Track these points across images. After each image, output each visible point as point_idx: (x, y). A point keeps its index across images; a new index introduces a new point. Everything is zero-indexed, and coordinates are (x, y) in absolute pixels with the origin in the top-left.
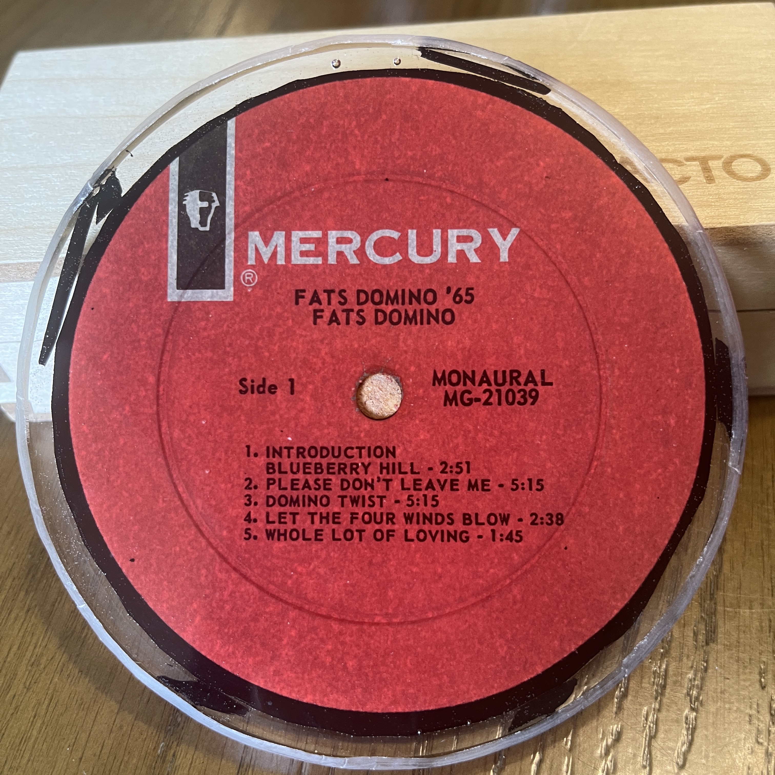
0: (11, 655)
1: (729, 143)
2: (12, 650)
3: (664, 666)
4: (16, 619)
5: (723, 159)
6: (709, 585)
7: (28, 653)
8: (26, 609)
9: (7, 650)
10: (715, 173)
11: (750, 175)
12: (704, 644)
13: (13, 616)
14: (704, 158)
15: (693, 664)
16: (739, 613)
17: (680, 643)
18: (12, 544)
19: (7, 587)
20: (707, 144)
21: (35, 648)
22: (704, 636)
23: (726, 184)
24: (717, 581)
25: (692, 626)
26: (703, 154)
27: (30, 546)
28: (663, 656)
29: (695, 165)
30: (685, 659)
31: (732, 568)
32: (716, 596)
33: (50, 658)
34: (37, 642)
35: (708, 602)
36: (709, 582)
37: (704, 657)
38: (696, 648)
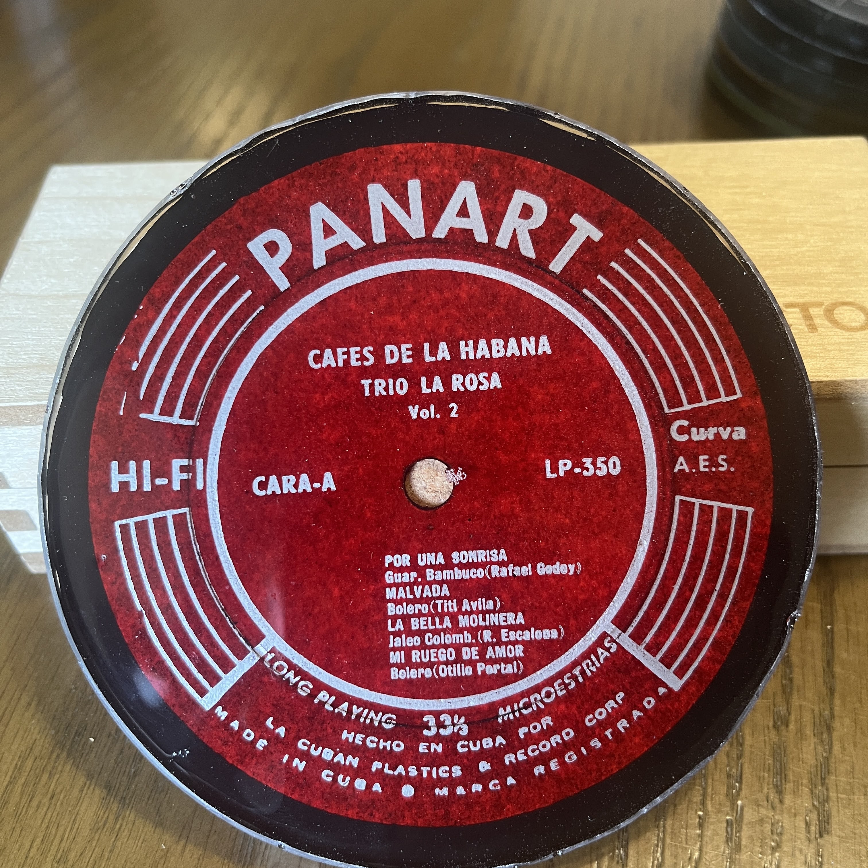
0: (34, 850)
1: (828, 289)
2: (35, 844)
3: (775, 862)
4: (38, 807)
5: (824, 307)
6: (819, 769)
7: (53, 847)
8: (49, 796)
9: (29, 844)
10: (817, 321)
11: (853, 324)
12: (817, 836)
13: (34, 803)
14: (804, 304)
15: (806, 859)
16: (854, 800)
17: (792, 835)
18: (33, 716)
19: (28, 769)
20: (805, 290)
21: (62, 840)
22: (817, 827)
23: (829, 333)
24: (828, 764)
25: (804, 816)
26: (802, 300)
27: (53, 719)
28: (774, 850)
29: (795, 313)
30: (797, 853)
31: (843, 749)
32: (827, 781)
33: (79, 854)
34: (63, 836)
35: (820, 788)
36: (819, 764)
37: (818, 852)
38: (809, 840)
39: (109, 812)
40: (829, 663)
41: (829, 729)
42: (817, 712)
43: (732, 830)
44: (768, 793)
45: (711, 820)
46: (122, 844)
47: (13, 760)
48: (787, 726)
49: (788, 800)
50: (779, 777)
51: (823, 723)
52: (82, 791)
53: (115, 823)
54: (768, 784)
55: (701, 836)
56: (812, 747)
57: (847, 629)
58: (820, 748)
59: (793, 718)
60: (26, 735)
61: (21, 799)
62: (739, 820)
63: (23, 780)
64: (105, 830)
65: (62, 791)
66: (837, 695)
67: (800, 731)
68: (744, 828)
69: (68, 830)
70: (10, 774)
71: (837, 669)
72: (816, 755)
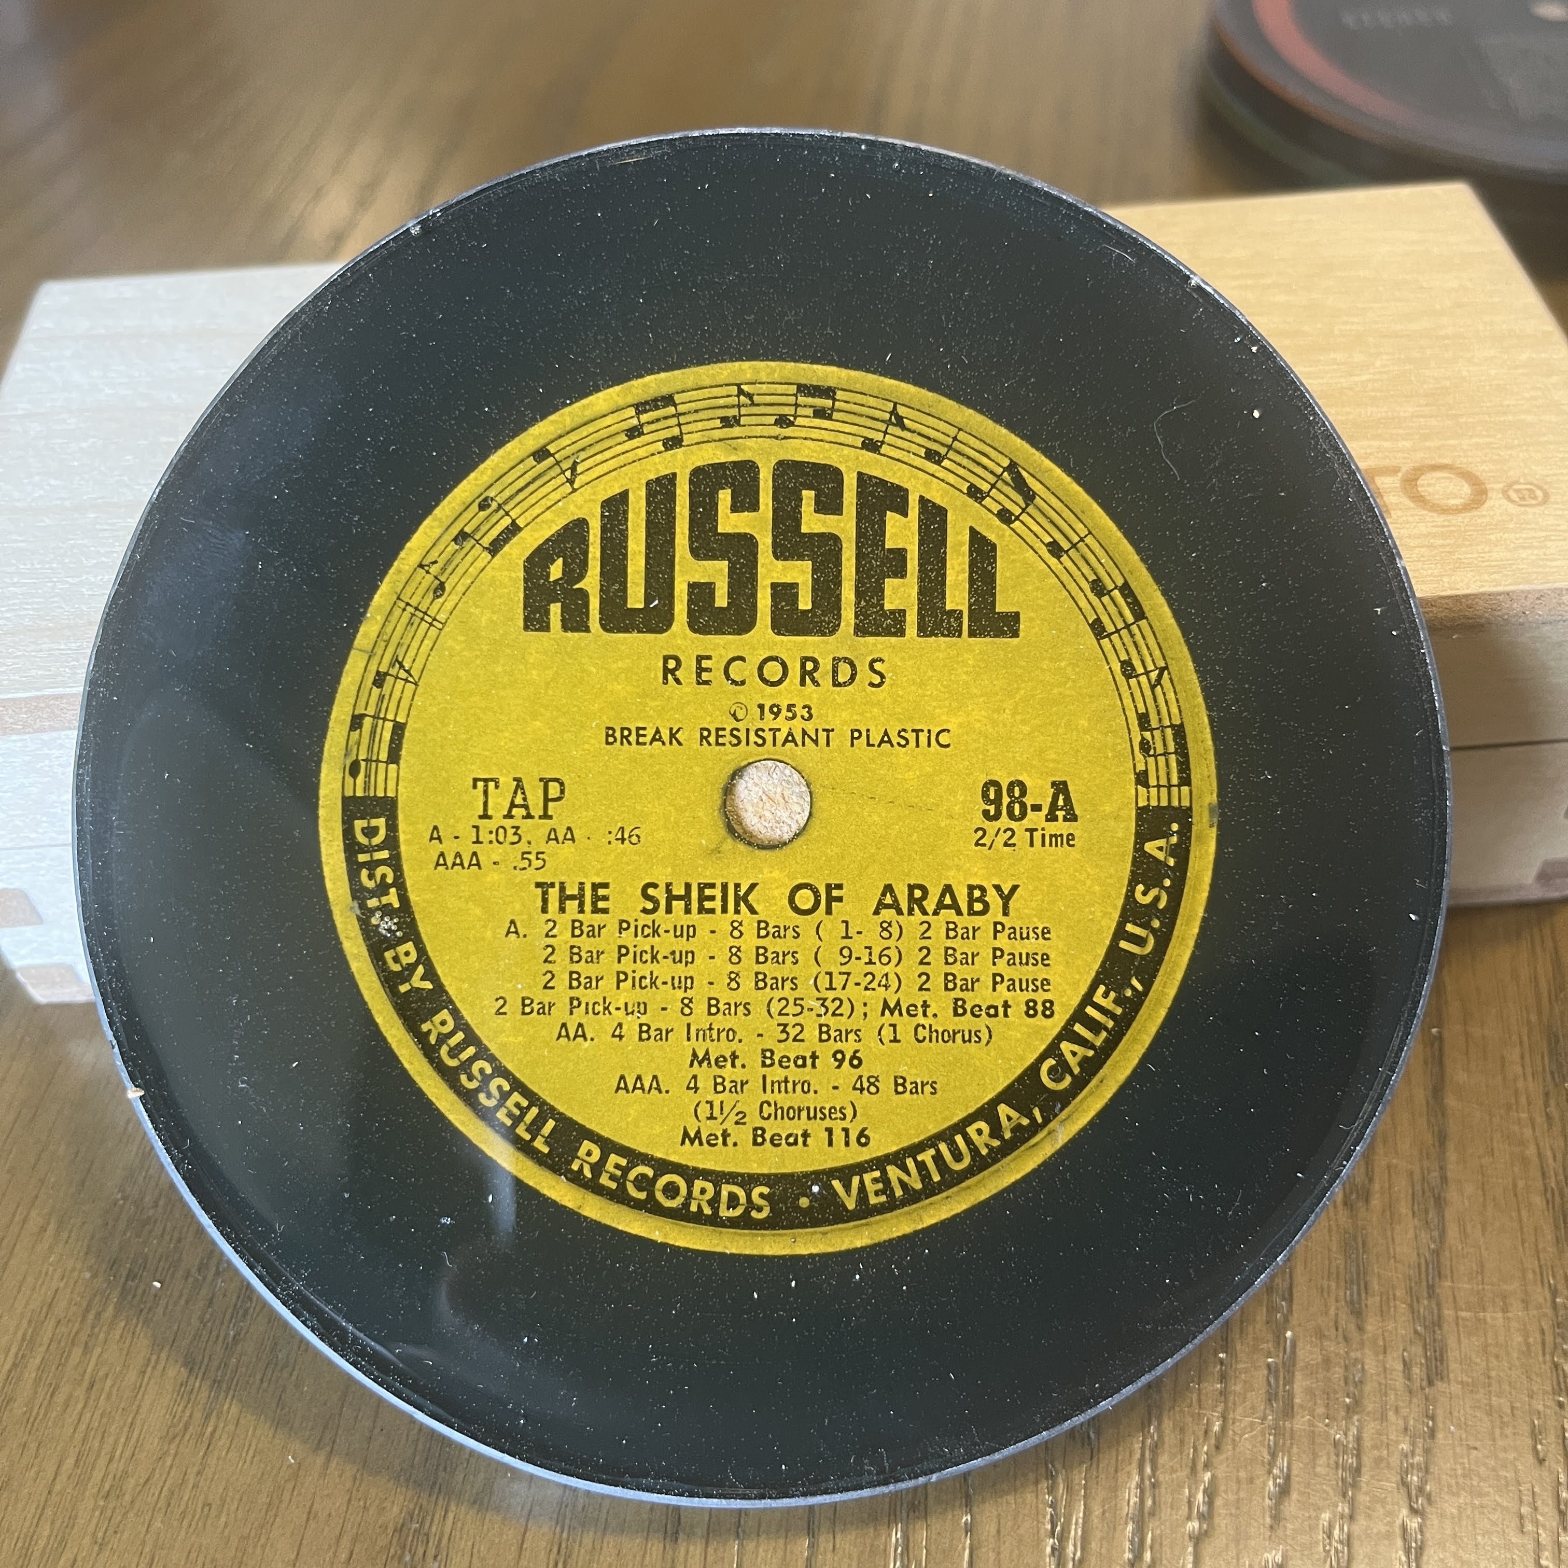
0: (63, 1477)
2: (64, 1468)
3: (1354, 1431)
4: (66, 1405)
6: (1423, 1270)
7: (96, 1471)
8: (85, 1384)
9: (54, 1468)
10: (1390, 499)
11: (1452, 502)
12: (1425, 1383)
13: (60, 1398)
15: (1406, 1423)
16: (1485, 1320)
17: (1380, 1384)
18: (51, 1249)
19: (46, 1341)
20: (1370, 446)
21: (111, 1460)
22: (1424, 1369)
23: (1411, 519)
24: (1439, 1262)
25: (1400, 1351)
27: (87, 1253)
28: (1350, 1410)
30: (1391, 1414)
31: (1464, 1234)
32: (1438, 1291)
33: (142, 1481)
34: (114, 1449)
35: (1426, 1302)
36: (1423, 1261)
37: (1427, 1410)
38: (1410, 1392)
39: (193, 1407)
40: (1437, 1091)
41: (1440, 1202)
42: (1417, 1176)
43: (1277, 1379)
44: (1337, 1315)
45: (1241, 1366)
46: (218, 1459)
47: (18, 1327)
48: (1367, 1201)
49: (1372, 1324)
50: (1355, 1288)
51: (1428, 1194)
52: (144, 1372)
53: (204, 1425)
54: (1337, 1301)
55: (1224, 1393)
56: (1411, 1234)
57: (1467, 1034)
58: (1424, 1236)
59: (1377, 1186)
60: (40, 1282)
61: (36, 1393)
62: (1290, 1365)
63: (38, 1361)
64: (187, 1437)
65: (107, 1376)
66: (1451, 1146)
67: (1390, 1207)
68: (1298, 1376)
69: (122, 1440)
70: (14, 1350)
71: (1451, 1101)
72: (1418, 1248)
